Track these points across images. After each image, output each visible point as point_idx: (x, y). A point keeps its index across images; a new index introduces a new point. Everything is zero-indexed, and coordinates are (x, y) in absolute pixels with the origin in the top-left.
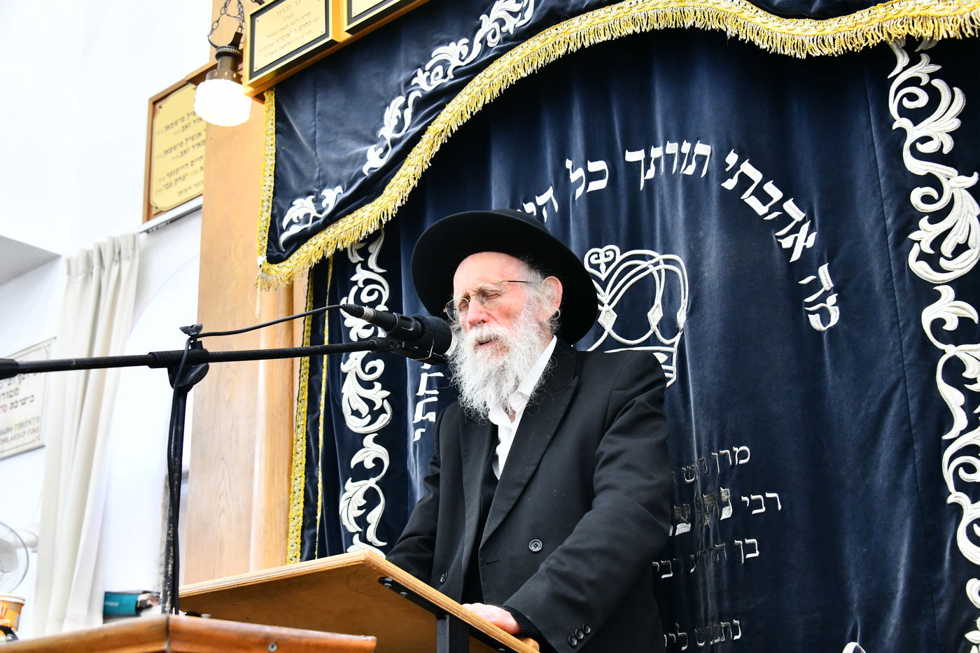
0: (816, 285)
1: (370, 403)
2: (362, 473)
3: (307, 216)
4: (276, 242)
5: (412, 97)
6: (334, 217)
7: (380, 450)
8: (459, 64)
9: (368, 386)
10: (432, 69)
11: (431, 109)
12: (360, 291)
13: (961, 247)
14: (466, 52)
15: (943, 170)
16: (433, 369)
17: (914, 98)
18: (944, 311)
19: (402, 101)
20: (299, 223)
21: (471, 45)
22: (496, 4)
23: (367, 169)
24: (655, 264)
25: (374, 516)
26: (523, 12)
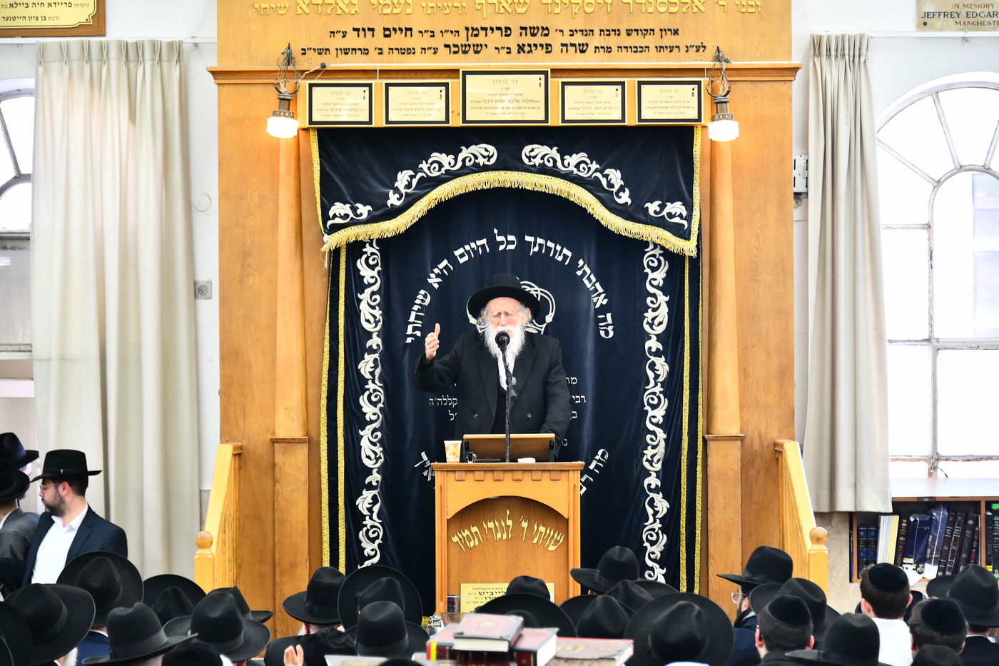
1: (375, 317)
2: (371, 351)
3: (346, 216)
4: (325, 223)
5: (420, 175)
6: (366, 222)
7: (379, 341)
8: (448, 168)
9: (373, 307)
10: (431, 164)
11: (429, 184)
12: (368, 258)
13: (660, 323)
14: (453, 163)
15: (659, 293)
16: (419, 311)
17: (653, 262)
18: (653, 344)
19: (411, 173)
20: (341, 217)
21: (456, 160)
22: (473, 146)
23: (389, 203)
24: (535, 290)
25: (378, 372)
26: (490, 158)
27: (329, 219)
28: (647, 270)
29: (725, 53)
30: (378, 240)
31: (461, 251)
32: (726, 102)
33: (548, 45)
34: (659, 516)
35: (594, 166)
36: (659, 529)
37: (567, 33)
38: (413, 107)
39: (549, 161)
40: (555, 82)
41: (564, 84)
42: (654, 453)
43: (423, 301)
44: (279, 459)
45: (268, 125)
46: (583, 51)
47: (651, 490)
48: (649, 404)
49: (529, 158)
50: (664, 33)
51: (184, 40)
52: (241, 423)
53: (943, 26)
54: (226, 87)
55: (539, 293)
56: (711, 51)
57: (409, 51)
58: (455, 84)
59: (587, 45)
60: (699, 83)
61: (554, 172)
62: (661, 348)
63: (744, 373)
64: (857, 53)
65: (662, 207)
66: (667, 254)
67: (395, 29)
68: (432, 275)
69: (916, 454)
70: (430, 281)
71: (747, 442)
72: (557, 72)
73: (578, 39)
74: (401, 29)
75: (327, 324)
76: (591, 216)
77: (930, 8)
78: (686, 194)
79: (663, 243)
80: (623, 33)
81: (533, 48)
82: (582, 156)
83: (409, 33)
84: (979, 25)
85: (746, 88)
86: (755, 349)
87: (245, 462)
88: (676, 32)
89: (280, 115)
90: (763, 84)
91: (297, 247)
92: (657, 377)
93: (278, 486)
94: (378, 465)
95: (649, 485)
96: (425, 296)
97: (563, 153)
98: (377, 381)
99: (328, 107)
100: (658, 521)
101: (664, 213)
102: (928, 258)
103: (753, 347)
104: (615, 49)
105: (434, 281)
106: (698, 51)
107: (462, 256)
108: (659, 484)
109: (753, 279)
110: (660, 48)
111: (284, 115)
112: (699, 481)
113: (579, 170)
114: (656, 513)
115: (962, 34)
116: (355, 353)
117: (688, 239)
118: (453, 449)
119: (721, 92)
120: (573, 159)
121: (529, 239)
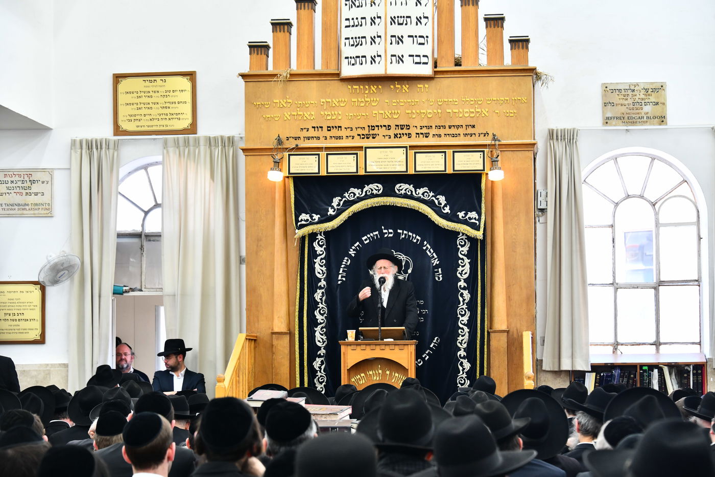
0: (438, 272)
1: (322, 271)
2: (321, 288)
3: (308, 220)
4: (296, 224)
5: (344, 199)
6: (317, 223)
7: (325, 283)
8: (359, 196)
9: (322, 266)
10: (350, 194)
11: (349, 204)
12: (319, 241)
13: (466, 273)
14: (360, 193)
15: (465, 258)
16: (344, 268)
17: (462, 242)
18: (462, 284)
19: (340, 198)
20: (305, 221)
21: (362, 192)
22: (371, 185)
23: (329, 214)
24: (403, 257)
25: (324, 298)
26: (379, 190)
27: (299, 222)
28: (459, 246)
29: (498, 136)
30: (324, 232)
31: (365, 237)
32: (497, 161)
33: (409, 134)
34: (465, 371)
35: (432, 194)
36: (465, 377)
37: (419, 128)
38: (340, 165)
39: (409, 192)
40: (411, 153)
41: (415, 153)
42: (463, 339)
43: (346, 263)
44: (275, 342)
45: (268, 175)
46: (427, 137)
47: (461, 358)
48: (460, 314)
49: (399, 190)
50: (467, 127)
51: (235, 136)
52: (256, 324)
53: (616, 124)
54: (249, 157)
55: (405, 258)
56: (491, 136)
57: (340, 138)
58: (361, 154)
59: (429, 133)
60: (483, 151)
61: (411, 197)
62: (466, 286)
63: (509, 298)
64: (572, 138)
65: (466, 214)
66: (469, 238)
67: (333, 127)
68: (351, 250)
69: (607, 342)
70: (350, 253)
71: (511, 333)
72: (412, 147)
73: (425, 131)
74: (336, 127)
75: (299, 274)
76: (430, 219)
77: (609, 115)
78: (478, 208)
79: (466, 232)
80: (447, 127)
81: (402, 136)
82: (426, 189)
83: (340, 129)
84: (634, 123)
85: (509, 154)
86: (514, 286)
87: (259, 344)
88: (474, 126)
89: (274, 170)
90: (518, 152)
91: (284, 236)
92: (464, 300)
93: (274, 356)
94: (324, 345)
95: (460, 355)
96: (347, 260)
97: (416, 188)
98: (323, 303)
99: (298, 166)
100: (465, 373)
101: (467, 217)
102: (612, 242)
103: (513, 285)
104: (443, 135)
105: (352, 253)
106: (485, 136)
107: (366, 240)
108: (466, 355)
109: (513, 251)
110: (466, 135)
111: (276, 170)
112: (486, 353)
113: (424, 196)
114: (464, 369)
115: (625, 128)
116: (313, 288)
117: (479, 231)
118: (351, 334)
119: (495, 156)
120: (421, 191)
121: (399, 231)
